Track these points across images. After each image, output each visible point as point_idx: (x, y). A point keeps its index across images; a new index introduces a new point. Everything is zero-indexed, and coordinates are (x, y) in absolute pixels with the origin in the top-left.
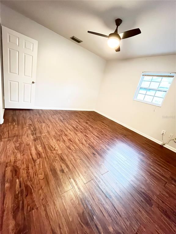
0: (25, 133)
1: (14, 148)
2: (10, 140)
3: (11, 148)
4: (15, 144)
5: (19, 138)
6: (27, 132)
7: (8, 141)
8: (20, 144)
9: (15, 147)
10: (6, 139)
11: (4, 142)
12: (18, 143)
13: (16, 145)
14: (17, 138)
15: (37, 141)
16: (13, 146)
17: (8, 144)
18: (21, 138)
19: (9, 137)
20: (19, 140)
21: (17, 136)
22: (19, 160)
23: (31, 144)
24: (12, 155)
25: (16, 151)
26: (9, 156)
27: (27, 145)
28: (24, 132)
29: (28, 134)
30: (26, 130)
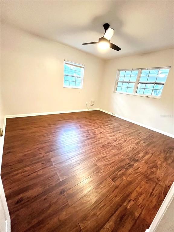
0: (137, 173)
1: (159, 169)
2: (157, 179)
3: (161, 171)
4: (156, 172)
5: (148, 173)
6: (133, 172)
7: (160, 180)
8: (151, 168)
9: (157, 169)
10: (160, 183)
11: (164, 182)
12: (152, 171)
13: (155, 170)
14: (150, 175)
15: (137, 159)
16: (158, 171)
17: (161, 176)
18: (146, 172)
19: (157, 183)
20: (149, 172)
21: (147, 177)
22: (161, 161)
23: (143, 161)
24: (163, 166)
25: (159, 166)
26: (166, 167)
27: (147, 163)
28: (136, 175)
29: (134, 170)
30: (131, 176)
